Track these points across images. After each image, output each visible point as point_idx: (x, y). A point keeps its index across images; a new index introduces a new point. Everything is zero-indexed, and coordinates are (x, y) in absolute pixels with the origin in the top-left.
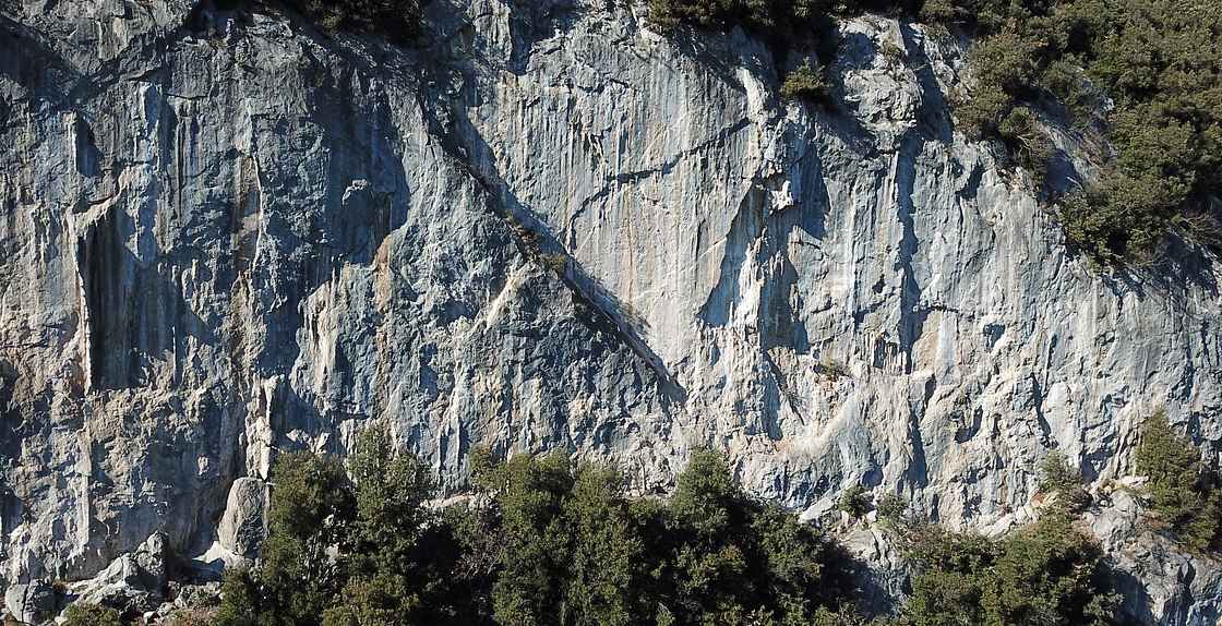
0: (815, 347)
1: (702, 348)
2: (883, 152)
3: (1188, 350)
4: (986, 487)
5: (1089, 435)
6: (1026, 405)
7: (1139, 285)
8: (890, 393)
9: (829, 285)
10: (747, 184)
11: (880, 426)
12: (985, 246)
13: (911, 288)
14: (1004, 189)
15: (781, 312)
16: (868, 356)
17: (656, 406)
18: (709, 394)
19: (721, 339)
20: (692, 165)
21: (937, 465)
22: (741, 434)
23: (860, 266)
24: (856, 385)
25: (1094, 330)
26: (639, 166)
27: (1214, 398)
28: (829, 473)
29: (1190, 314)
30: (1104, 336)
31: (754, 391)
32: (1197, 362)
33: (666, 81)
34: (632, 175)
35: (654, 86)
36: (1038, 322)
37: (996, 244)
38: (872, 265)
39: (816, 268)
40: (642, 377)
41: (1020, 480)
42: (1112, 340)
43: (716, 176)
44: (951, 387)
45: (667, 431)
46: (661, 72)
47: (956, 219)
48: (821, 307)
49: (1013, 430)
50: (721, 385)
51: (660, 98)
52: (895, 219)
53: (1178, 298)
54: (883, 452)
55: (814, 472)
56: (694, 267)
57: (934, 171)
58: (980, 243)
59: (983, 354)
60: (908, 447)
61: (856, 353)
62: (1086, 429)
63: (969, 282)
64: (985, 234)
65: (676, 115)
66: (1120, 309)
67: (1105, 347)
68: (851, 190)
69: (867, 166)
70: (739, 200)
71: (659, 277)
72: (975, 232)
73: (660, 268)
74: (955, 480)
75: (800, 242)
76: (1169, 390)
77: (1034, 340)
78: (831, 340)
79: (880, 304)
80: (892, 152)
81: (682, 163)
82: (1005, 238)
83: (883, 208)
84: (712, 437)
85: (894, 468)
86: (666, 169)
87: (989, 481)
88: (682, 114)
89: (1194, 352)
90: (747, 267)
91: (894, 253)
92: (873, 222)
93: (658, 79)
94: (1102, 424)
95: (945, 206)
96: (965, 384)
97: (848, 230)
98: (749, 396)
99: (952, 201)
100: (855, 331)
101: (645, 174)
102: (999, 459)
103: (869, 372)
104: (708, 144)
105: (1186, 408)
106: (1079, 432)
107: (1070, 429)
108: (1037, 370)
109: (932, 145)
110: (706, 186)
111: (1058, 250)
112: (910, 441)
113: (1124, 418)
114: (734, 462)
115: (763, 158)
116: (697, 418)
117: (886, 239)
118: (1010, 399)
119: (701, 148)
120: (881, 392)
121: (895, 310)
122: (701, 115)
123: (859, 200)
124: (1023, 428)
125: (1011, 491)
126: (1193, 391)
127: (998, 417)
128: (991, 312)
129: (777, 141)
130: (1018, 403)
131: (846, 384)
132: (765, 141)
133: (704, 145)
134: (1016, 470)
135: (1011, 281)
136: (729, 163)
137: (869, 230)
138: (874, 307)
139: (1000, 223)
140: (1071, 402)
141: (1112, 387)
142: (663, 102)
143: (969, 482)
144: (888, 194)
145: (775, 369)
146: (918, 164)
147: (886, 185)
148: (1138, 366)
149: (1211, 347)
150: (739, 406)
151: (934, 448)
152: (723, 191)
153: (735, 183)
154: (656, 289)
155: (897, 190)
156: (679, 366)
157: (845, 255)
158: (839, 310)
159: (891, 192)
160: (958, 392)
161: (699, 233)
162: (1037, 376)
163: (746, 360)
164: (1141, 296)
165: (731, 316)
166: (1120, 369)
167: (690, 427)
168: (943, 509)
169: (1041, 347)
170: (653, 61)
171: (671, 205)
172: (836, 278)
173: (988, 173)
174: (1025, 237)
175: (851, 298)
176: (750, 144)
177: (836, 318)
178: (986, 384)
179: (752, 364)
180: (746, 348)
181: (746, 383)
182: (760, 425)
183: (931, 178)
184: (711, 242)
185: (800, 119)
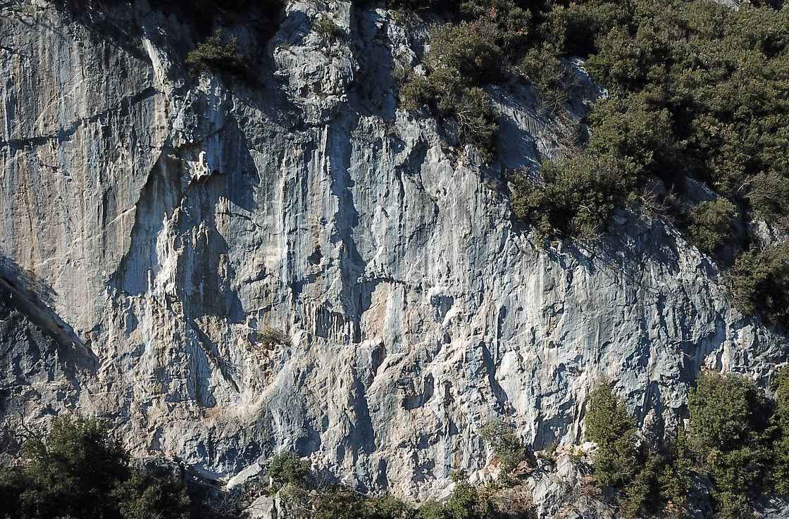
0: (251, 317)
1: (115, 316)
2: (310, 125)
3: (643, 323)
4: (439, 451)
5: (544, 402)
6: (477, 373)
7: (590, 260)
8: (332, 361)
9: (263, 256)
10: (156, 153)
11: (318, 394)
12: (428, 220)
13: (353, 259)
14: (448, 165)
15: (206, 281)
16: (310, 326)
17: (58, 374)
18: (124, 362)
19: (138, 307)
20: (93, 132)
21: (385, 431)
22: (162, 401)
23: (292, 238)
24: (294, 352)
25: (542, 301)
26: (32, 132)
27: (672, 368)
28: (259, 438)
29: (645, 288)
30: (552, 307)
31: (178, 359)
32: (653, 333)
33: (56, 48)
34: (26, 141)
35: (44, 53)
36: (486, 294)
37: (439, 219)
38: (306, 237)
39: (248, 238)
40: (40, 344)
41: (477, 445)
42: (562, 311)
43: (120, 144)
44: (398, 356)
45: (74, 399)
46: (50, 38)
47: (396, 193)
48: (254, 276)
49: (464, 397)
50: (139, 351)
51: (51, 66)
52: (328, 192)
53: (632, 273)
54: (319, 419)
55: (243, 439)
56: (101, 235)
57: (372, 146)
58: (422, 217)
59: (432, 323)
60: (349, 414)
61: (296, 322)
62: (541, 396)
63: (415, 254)
64: (427, 208)
65: (71, 82)
66: (570, 282)
67: (554, 318)
68: (280, 162)
69: (293, 139)
70: (148, 168)
71: (64, 244)
72: (416, 207)
73: (64, 236)
74: (403, 445)
75: (227, 212)
76: (623, 360)
77: (483, 311)
78: (268, 309)
79: (318, 275)
80: (321, 126)
81: (82, 130)
82: (449, 213)
83: (315, 179)
84: (127, 405)
85: (333, 433)
86: (64, 136)
87: (441, 446)
88: (78, 81)
89: (650, 325)
90: (164, 237)
91: (330, 225)
92: (304, 195)
93: (47, 46)
94: (557, 392)
95: (385, 180)
96: (413, 353)
97: (279, 203)
98: (171, 364)
99: (392, 176)
100: (294, 302)
101: (41, 141)
102: (451, 424)
103: (310, 340)
104: (111, 112)
105: (643, 378)
106: (533, 400)
107: (524, 396)
108: (487, 339)
109: (368, 121)
110: (109, 155)
111: (502, 225)
112: (352, 408)
113: (580, 387)
114: (152, 429)
115: (171, 128)
116: (109, 386)
117: (319, 211)
118: (459, 367)
119: (101, 117)
120: (322, 359)
121: (335, 281)
122: (99, 82)
123: (287, 173)
124: (475, 395)
125: (466, 456)
126: (651, 361)
127: (448, 385)
128: (437, 284)
129: (187, 111)
130: (469, 371)
131: (282, 351)
132: (173, 111)
133: (105, 113)
134: (471, 435)
135: (456, 255)
136: (134, 131)
137: (300, 202)
138: (312, 278)
139: (444, 198)
140: (523, 371)
141: (565, 356)
142: (54, 68)
143: (419, 447)
144: (319, 167)
145: (202, 336)
146: (354, 139)
147: (317, 158)
148: (590, 337)
149: (669, 319)
150: (159, 373)
151: (381, 415)
152: (129, 161)
153: (142, 152)
154: (60, 256)
155: (328, 164)
156: (91, 334)
157: (277, 225)
158: (274, 281)
159: (323, 165)
160: (406, 360)
161: (105, 201)
162: (487, 346)
163: (166, 329)
164: (592, 270)
165: (150, 285)
166: (572, 339)
167: (101, 394)
168: (391, 474)
169: (490, 317)
170: (41, 28)
171: (73, 173)
172: (269, 249)
173: (433, 150)
174: (468, 212)
175: (285, 268)
176: (157, 114)
177: (271, 288)
178: (436, 353)
179: (173, 331)
180: (167, 315)
181: (167, 351)
182: (185, 392)
183: (368, 152)
184: (119, 210)
185: (212, 90)
